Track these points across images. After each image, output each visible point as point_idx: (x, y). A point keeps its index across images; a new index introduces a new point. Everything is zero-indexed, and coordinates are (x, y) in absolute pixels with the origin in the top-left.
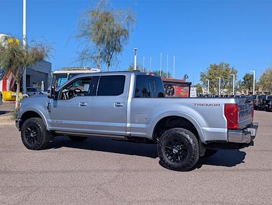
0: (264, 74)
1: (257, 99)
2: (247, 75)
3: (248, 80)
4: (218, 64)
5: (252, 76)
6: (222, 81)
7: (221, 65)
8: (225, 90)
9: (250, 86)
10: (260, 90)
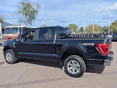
0: (87, 27)
1: (85, 35)
2: (81, 28)
3: (82, 29)
4: (72, 24)
5: (83, 28)
6: (73, 30)
7: (73, 24)
8: (75, 33)
9: (82, 31)
10: (85, 32)
